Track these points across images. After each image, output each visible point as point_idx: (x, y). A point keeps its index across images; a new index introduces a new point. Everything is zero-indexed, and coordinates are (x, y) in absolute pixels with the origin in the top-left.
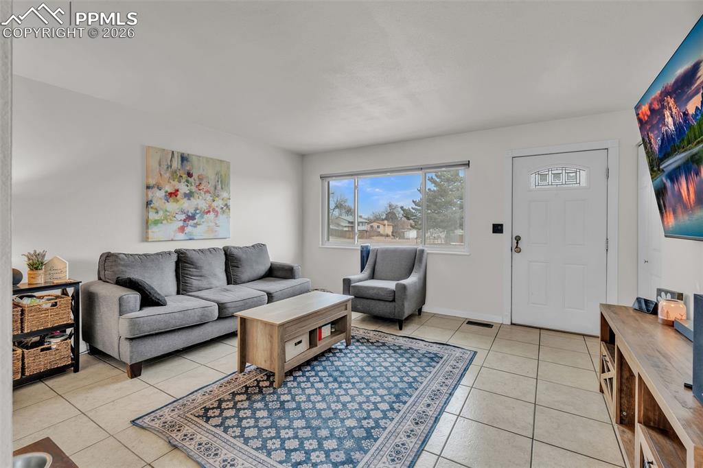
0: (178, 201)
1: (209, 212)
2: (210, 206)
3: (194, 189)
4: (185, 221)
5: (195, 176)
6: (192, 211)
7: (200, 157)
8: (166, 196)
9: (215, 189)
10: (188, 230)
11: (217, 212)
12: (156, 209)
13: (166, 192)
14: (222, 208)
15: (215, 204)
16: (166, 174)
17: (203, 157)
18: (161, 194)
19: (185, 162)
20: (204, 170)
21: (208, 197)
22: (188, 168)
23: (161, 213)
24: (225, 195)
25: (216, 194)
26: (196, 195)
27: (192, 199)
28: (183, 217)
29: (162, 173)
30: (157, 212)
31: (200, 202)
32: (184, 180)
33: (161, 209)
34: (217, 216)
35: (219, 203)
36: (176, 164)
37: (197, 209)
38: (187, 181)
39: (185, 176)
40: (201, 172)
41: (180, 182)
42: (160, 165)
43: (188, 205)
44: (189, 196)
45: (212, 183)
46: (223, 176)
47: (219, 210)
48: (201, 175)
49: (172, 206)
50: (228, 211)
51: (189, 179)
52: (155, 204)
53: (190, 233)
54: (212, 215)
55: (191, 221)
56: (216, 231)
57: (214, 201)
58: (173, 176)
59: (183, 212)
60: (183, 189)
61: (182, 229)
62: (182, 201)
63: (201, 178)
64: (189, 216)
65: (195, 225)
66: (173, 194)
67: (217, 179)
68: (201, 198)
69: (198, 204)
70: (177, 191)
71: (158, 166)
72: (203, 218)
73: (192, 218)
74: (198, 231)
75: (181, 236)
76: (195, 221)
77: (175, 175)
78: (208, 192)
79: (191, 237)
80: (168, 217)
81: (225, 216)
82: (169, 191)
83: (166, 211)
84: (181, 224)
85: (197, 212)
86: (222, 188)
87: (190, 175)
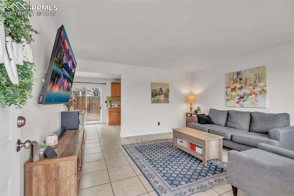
0: (236, 91)
1: (251, 94)
2: (252, 92)
3: (243, 85)
4: (239, 99)
5: (244, 79)
6: (243, 95)
7: (246, 70)
8: (231, 90)
9: (255, 82)
10: (240, 103)
11: (256, 94)
12: (228, 95)
13: (232, 88)
14: (260, 92)
15: (255, 91)
16: (231, 82)
17: (247, 70)
18: (230, 89)
19: (239, 75)
20: (248, 75)
21: (251, 87)
22: (240, 77)
23: (230, 96)
24: (262, 84)
25: (256, 85)
26: (244, 88)
27: (242, 89)
28: (238, 97)
29: (230, 82)
30: (228, 96)
31: (247, 91)
32: (238, 82)
33: (230, 95)
34: (256, 96)
35: (257, 90)
36: (235, 77)
37: (245, 94)
38: (240, 82)
39: (239, 81)
40: (247, 76)
41: (237, 83)
42: (229, 79)
43: (241, 93)
44: (240, 89)
45: (253, 80)
46: (260, 75)
47: (258, 93)
48: (247, 78)
49: (234, 94)
50: (264, 93)
51: (241, 81)
52: (228, 93)
53: (241, 105)
54: (253, 95)
55: (242, 99)
56: (256, 104)
57: (254, 89)
58: (234, 81)
59: (238, 95)
60: (238, 86)
61: (238, 103)
62: (238, 91)
63: (246, 80)
64: (241, 97)
65: (244, 101)
66: (234, 89)
67: (256, 78)
68: (246, 88)
69: (245, 91)
70: (236, 87)
71: (228, 80)
72: (248, 97)
73: (243, 98)
74: (246, 104)
75: (238, 105)
76: (244, 99)
77: (235, 82)
78: (250, 85)
79: (243, 106)
80: (232, 98)
81: (262, 95)
82: (233, 88)
83: (232, 95)
84: (238, 100)
85: (245, 95)
86: (259, 81)
87: (241, 79)
